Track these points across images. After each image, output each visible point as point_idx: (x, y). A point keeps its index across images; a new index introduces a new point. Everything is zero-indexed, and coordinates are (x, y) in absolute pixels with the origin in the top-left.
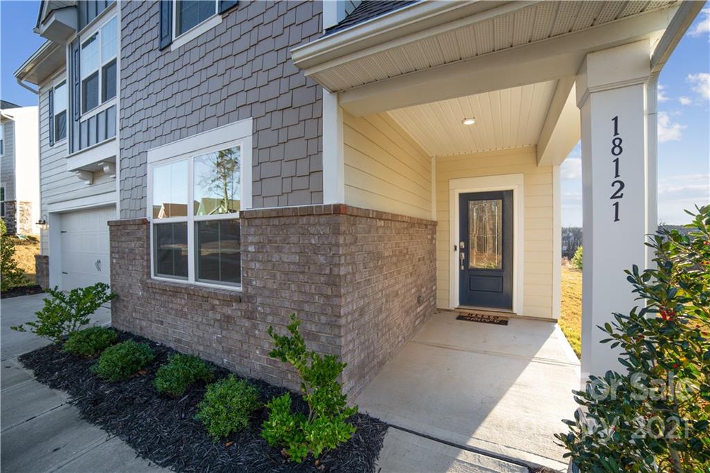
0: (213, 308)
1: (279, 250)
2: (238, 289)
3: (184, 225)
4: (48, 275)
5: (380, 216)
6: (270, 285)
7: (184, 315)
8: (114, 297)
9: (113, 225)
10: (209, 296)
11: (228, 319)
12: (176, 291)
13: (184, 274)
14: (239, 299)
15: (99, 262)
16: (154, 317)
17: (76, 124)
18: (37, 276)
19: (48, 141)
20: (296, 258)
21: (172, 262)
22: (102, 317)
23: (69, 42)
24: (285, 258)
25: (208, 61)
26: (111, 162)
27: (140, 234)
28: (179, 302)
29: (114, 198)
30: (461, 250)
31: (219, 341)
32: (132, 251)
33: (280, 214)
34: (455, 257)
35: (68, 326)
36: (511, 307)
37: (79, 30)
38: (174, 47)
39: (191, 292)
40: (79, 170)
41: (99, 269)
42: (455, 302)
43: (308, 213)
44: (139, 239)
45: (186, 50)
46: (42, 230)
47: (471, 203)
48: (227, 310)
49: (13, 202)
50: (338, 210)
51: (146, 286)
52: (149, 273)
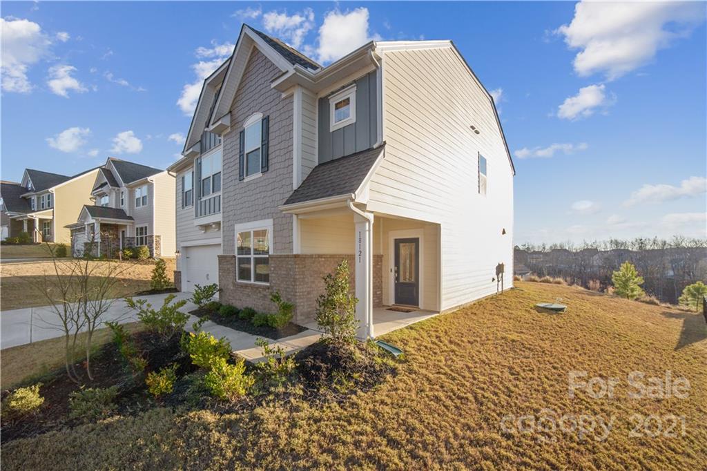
0: (260, 292)
1: (280, 269)
2: (268, 284)
3: (250, 258)
4: (181, 282)
5: (320, 256)
6: (278, 282)
7: (249, 296)
8: (220, 290)
9: (220, 258)
10: (258, 287)
11: (265, 296)
12: (246, 286)
13: (250, 280)
14: (268, 288)
15: (208, 275)
16: (238, 298)
17: (199, 202)
18: (175, 283)
19: (181, 205)
20: (285, 272)
21: (245, 274)
22: (216, 297)
23: (196, 158)
24: (283, 272)
25: (258, 191)
26: (218, 224)
27: (232, 262)
28: (248, 290)
29: (220, 241)
30: (396, 272)
31: (262, 305)
32: (228, 269)
33: (281, 257)
34: (392, 275)
35: (204, 301)
36: (418, 305)
37: (201, 153)
38: (245, 181)
39: (252, 286)
40: (201, 226)
41: (208, 279)
42: (392, 301)
43: (288, 256)
44: (232, 264)
45: (249, 183)
46: (177, 256)
47: (401, 245)
48: (265, 293)
49: (152, 236)
50: (296, 256)
51: (235, 285)
52: (236, 279)
